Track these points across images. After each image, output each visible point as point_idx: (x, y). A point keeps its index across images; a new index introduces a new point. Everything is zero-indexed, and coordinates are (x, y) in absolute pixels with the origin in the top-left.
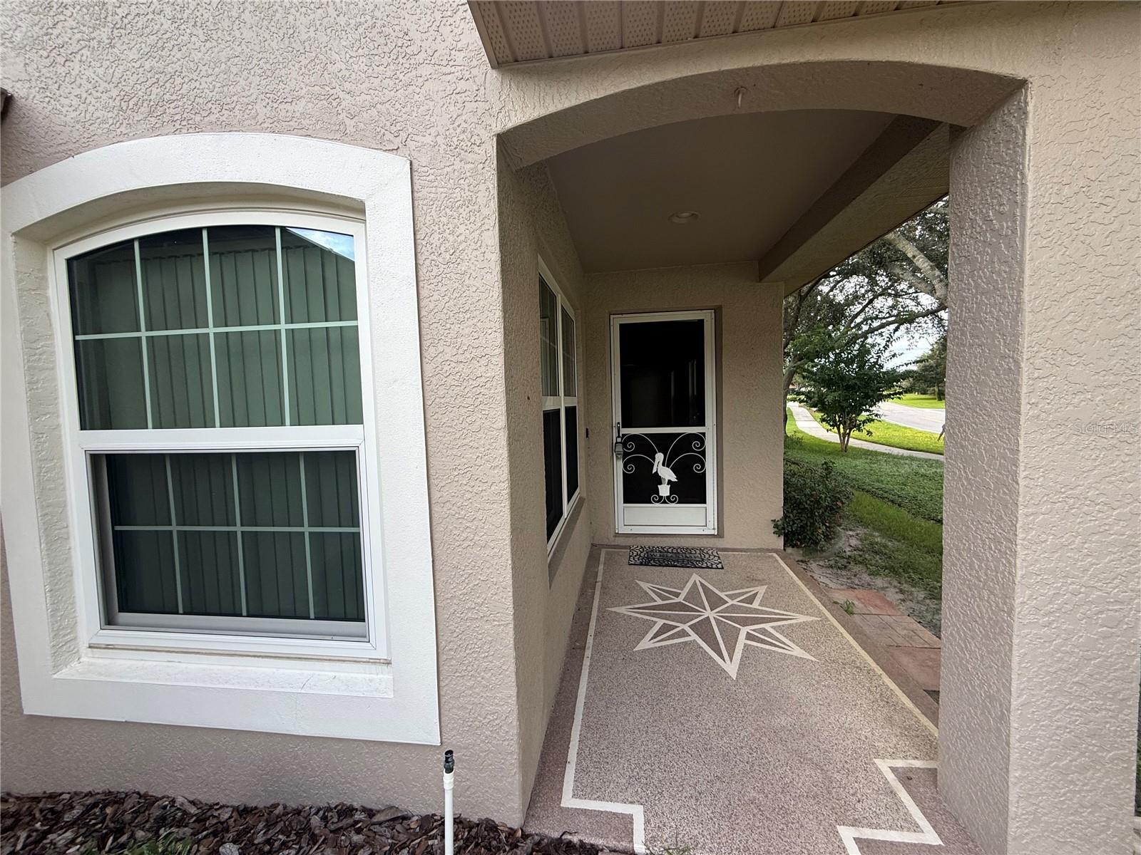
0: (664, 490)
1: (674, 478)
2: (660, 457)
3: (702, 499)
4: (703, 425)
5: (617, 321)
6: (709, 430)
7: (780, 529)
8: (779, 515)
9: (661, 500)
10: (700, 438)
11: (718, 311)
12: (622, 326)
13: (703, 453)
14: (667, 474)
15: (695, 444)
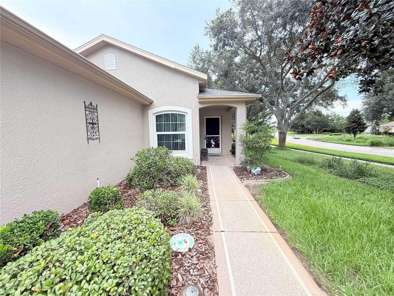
0: (213, 146)
1: (214, 144)
2: (212, 140)
3: (219, 147)
5: (205, 117)
6: (220, 136)
7: (231, 151)
8: (231, 149)
9: (212, 147)
10: (219, 137)
11: (221, 116)
12: (206, 119)
13: (219, 140)
14: (213, 143)
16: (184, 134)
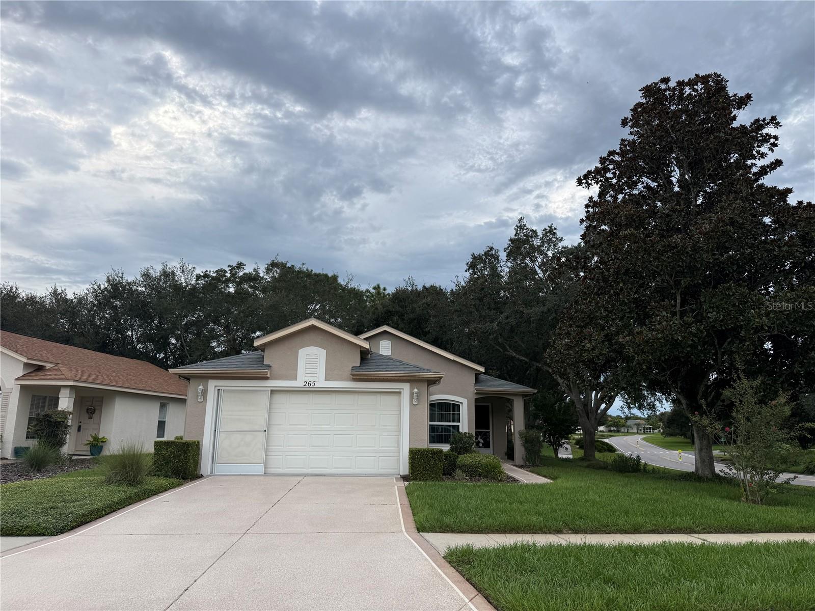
0: (481, 445)
1: (483, 442)
2: (479, 437)
3: (489, 447)
4: (489, 429)
6: (491, 431)
7: (506, 454)
8: (506, 451)
10: (489, 432)
13: (490, 437)
14: (482, 441)
15: (488, 434)
16: (458, 426)
